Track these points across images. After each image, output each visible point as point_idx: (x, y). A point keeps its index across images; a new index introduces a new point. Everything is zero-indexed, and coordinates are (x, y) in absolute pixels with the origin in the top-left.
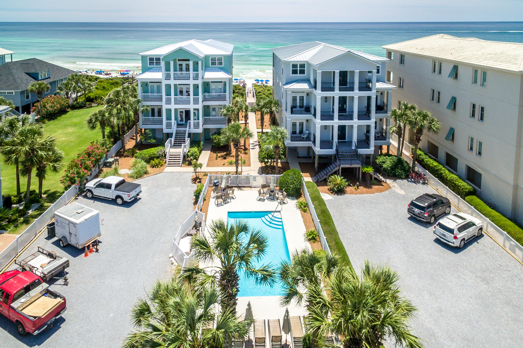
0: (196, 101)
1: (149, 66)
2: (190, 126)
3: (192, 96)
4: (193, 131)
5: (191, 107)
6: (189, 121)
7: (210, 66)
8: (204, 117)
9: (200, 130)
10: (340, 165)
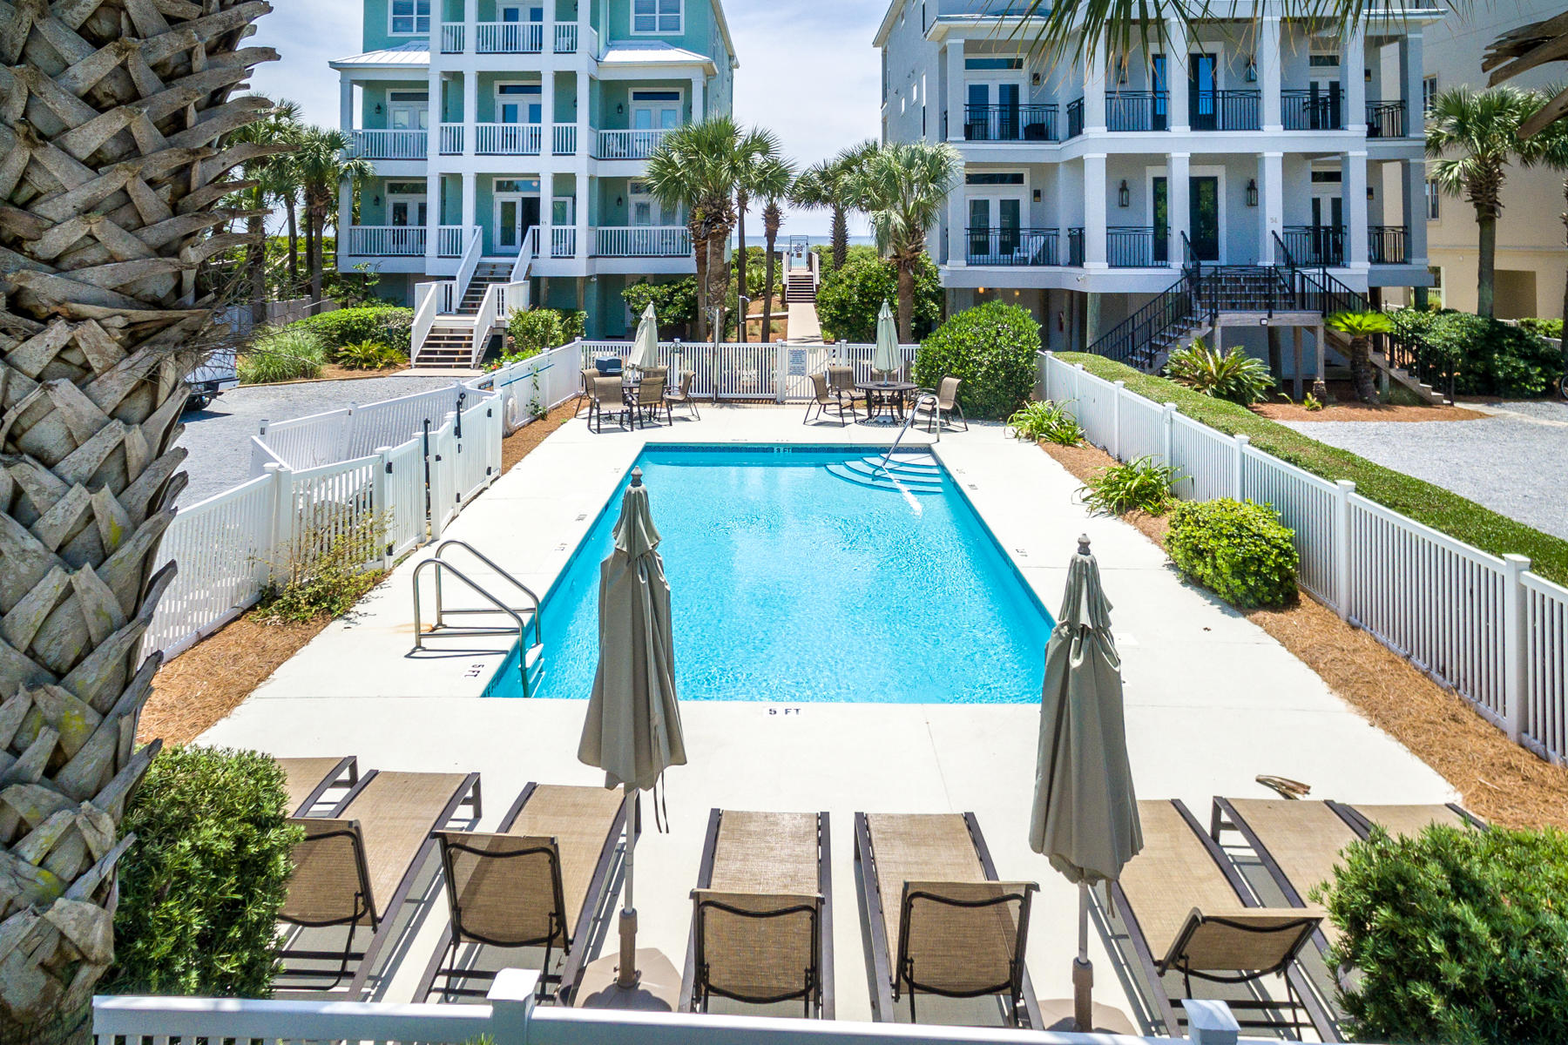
0: (564, 146)
1: (390, 33)
2: (536, 247)
3: (547, 123)
4: (549, 267)
5: (546, 165)
6: (536, 227)
7: (632, 32)
8: (601, 228)
9: (578, 267)
10: (1216, 316)
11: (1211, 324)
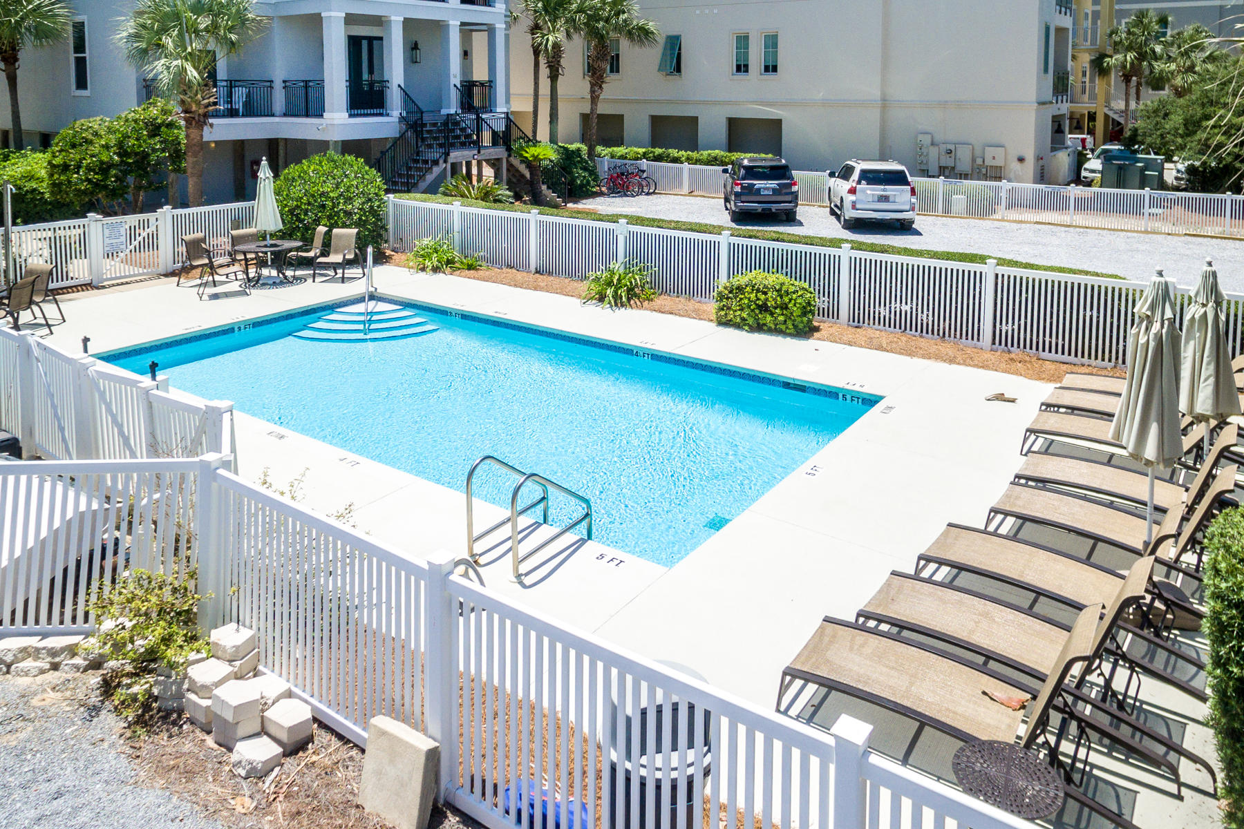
10: (448, 154)
11: (445, 161)
